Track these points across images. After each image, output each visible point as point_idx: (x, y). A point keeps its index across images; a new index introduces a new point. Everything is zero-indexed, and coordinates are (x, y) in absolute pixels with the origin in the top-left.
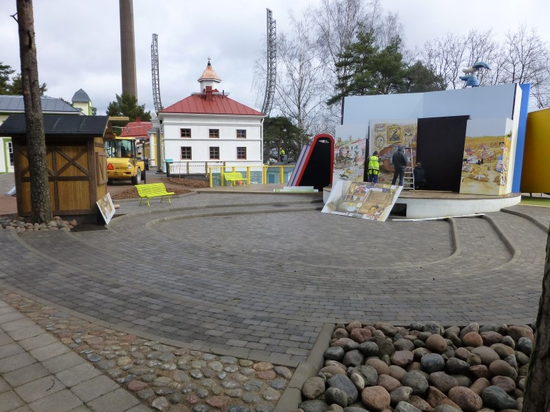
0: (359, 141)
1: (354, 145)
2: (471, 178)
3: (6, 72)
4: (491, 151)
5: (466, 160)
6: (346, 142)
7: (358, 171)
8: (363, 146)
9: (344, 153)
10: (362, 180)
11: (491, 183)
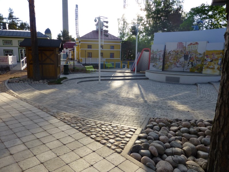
0: (161, 51)
2: (208, 67)
3: (17, 20)
4: (216, 56)
5: (205, 60)
6: (156, 52)
7: (160, 64)
8: (163, 53)
9: (155, 56)
10: (161, 67)
11: (216, 70)
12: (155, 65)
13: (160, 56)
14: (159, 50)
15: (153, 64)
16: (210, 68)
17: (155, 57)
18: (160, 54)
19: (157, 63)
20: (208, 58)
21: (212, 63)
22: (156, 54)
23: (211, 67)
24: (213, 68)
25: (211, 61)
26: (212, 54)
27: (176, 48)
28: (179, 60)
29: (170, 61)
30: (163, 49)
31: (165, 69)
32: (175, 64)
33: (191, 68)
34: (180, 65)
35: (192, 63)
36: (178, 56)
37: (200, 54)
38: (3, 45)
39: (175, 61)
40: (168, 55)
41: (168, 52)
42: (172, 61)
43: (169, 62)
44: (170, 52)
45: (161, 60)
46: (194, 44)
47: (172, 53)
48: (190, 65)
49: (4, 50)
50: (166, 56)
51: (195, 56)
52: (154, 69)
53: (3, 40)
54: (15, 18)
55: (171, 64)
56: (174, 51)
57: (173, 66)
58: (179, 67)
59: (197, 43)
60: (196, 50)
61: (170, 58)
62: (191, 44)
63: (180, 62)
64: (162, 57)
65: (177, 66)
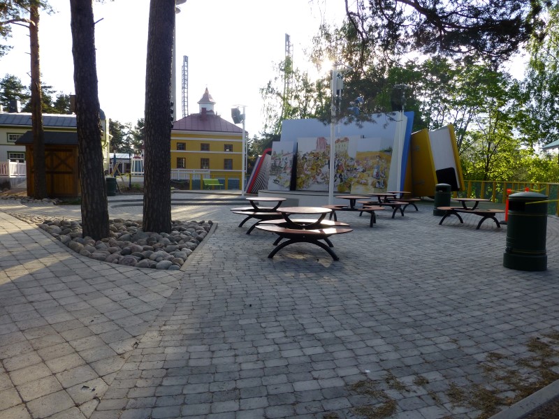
0: (289, 154)
1: (285, 157)
2: (358, 182)
3: (49, 92)
4: (371, 163)
5: (355, 169)
6: (280, 155)
7: (286, 177)
8: (290, 158)
9: (278, 163)
10: (288, 184)
11: (370, 187)
12: (278, 179)
13: (286, 163)
14: (285, 152)
15: (275, 178)
16: (361, 183)
17: (277, 165)
18: (286, 159)
19: (282, 175)
20: (359, 165)
21: (365, 174)
22: (280, 159)
23: (364, 181)
24: (366, 184)
25: (364, 171)
26: (365, 159)
27: (315, 148)
28: (320, 170)
29: (306, 172)
30: (291, 150)
31: (298, 188)
32: (314, 177)
33: (340, 185)
34: (322, 179)
35: (341, 175)
36: (319, 163)
37: (352, 159)
38: (8, 142)
39: (314, 171)
40: (302, 161)
41: (301, 155)
42: (309, 173)
43: (305, 174)
44: (305, 155)
45: (289, 171)
46: (342, 141)
47: (308, 157)
48: (339, 180)
49: (8, 152)
50: (299, 162)
51: (345, 164)
52: (276, 187)
53: (8, 133)
54: (45, 87)
55: (308, 177)
56: (312, 153)
57: (311, 181)
58: (321, 183)
59: (346, 139)
60: (346, 152)
61: (305, 166)
62: (338, 141)
63: (323, 175)
64: (289, 165)
65: (318, 182)
